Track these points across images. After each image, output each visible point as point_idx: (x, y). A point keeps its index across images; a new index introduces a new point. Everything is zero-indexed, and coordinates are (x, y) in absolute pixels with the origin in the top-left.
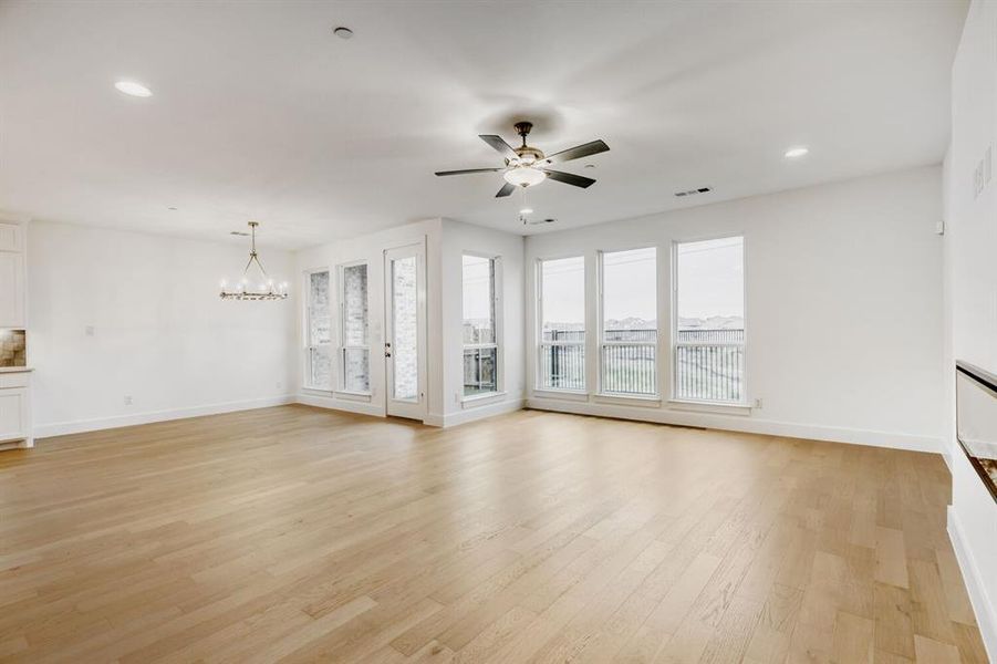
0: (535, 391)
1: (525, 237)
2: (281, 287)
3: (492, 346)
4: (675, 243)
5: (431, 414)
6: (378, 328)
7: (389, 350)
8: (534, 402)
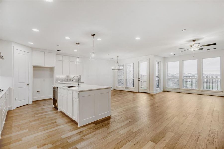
0: (166, 88)
1: (164, 58)
2: (121, 68)
3: (158, 79)
4: (202, 58)
5: (150, 91)
6: (136, 75)
7: (139, 79)
8: (166, 90)
